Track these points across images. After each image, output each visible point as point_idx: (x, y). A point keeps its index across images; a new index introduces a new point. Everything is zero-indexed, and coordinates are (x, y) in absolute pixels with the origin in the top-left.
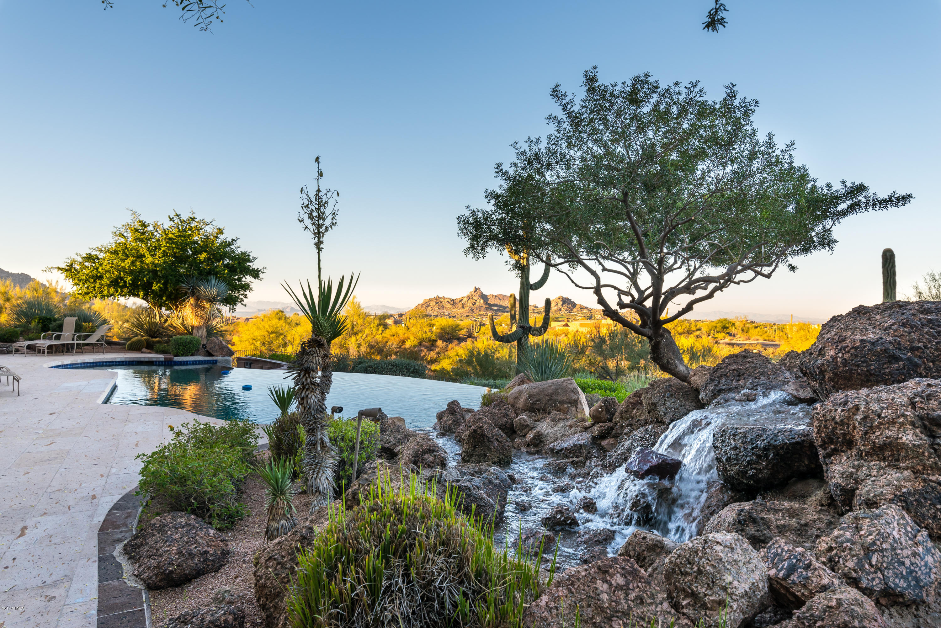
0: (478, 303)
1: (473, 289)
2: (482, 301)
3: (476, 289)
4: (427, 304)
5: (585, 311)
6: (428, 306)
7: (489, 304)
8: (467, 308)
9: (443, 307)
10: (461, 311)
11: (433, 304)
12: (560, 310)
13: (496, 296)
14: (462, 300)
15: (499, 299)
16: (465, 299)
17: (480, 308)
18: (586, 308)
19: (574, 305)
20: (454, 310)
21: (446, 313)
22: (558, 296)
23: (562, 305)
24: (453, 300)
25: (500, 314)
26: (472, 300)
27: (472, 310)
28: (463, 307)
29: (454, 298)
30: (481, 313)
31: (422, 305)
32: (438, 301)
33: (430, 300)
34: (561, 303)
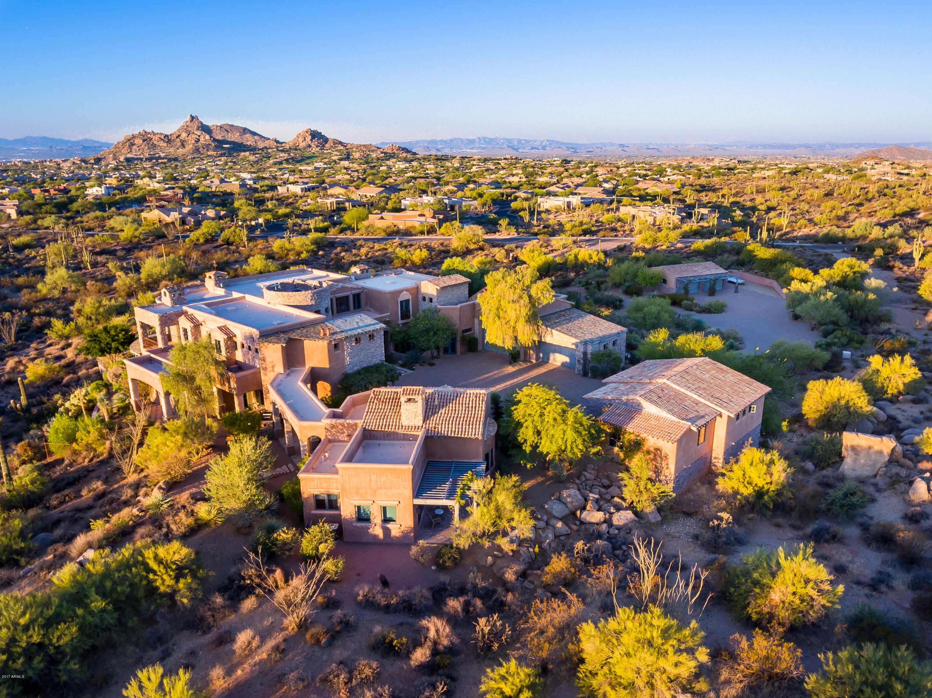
0: (202, 139)
1: (188, 118)
2: (207, 137)
3: (192, 118)
4: (130, 142)
5: (340, 147)
6: (133, 144)
7: (218, 141)
8: (189, 147)
9: (154, 146)
10: (181, 151)
11: (138, 141)
12: (310, 146)
13: (221, 127)
14: (178, 136)
15: (227, 131)
16: (184, 135)
17: (207, 147)
18: (341, 143)
19: (326, 140)
20: (172, 150)
21: (162, 155)
22: (305, 130)
23: (311, 140)
24: (166, 136)
25: (235, 154)
26: (194, 136)
27: (197, 150)
28: (183, 146)
29: (169, 134)
30: (210, 153)
31: (124, 143)
32: (146, 138)
33: (134, 137)
34: (310, 137)
